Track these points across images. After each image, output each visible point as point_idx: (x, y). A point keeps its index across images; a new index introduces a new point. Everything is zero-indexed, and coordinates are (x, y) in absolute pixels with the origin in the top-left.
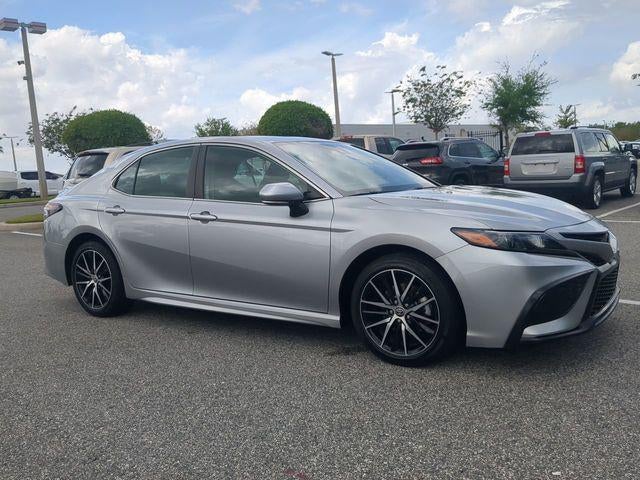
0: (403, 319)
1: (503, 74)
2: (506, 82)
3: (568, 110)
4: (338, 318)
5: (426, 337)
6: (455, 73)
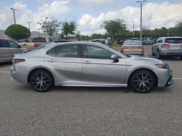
1: (66, 22)
2: (66, 24)
4: (127, 85)
6: (56, 20)
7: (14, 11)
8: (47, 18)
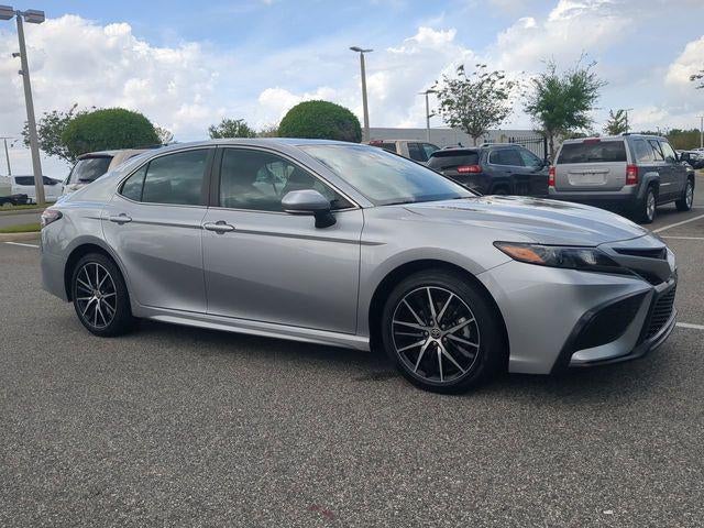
0: (439, 341)
1: (549, 75)
2: (552, 83)
3: (618, 116)
4: (367, 340)
5: (464, 362)
6: (497, 73)
7: (362, 56)
8: (462, 68)
